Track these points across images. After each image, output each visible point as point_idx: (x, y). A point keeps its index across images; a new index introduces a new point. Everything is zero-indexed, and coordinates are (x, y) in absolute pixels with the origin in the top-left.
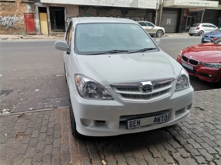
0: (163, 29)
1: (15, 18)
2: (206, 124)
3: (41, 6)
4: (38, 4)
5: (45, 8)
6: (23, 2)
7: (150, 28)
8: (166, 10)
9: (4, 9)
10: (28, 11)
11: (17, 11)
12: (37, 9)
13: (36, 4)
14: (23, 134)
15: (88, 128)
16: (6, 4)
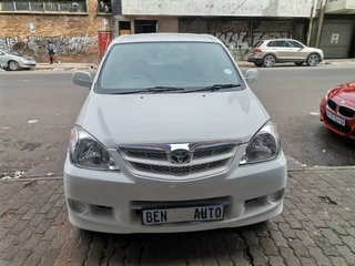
0: (320, 51)
1: (86, 39)
2: (326, 232)
3: (123, 19)
4: (119, 18)
5: (129, 23)
6: (98, 15)
7: (296, 49)
8: (330, 17)
9: (72, 26)
10: (104, 28)
11: (90, 28)
12: (117, 24)
13: (116, 17)
14: (13, 212)
15: (80, 215)
16: (76, 18)
